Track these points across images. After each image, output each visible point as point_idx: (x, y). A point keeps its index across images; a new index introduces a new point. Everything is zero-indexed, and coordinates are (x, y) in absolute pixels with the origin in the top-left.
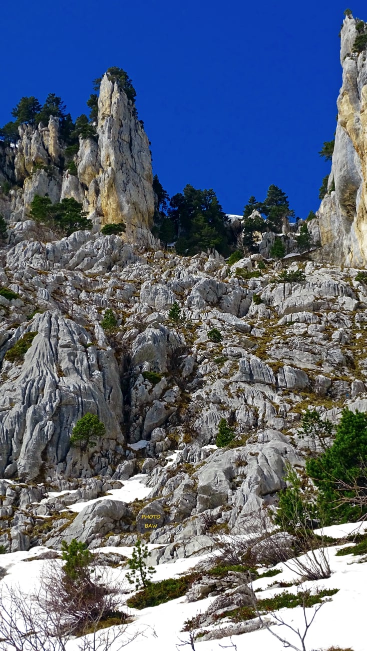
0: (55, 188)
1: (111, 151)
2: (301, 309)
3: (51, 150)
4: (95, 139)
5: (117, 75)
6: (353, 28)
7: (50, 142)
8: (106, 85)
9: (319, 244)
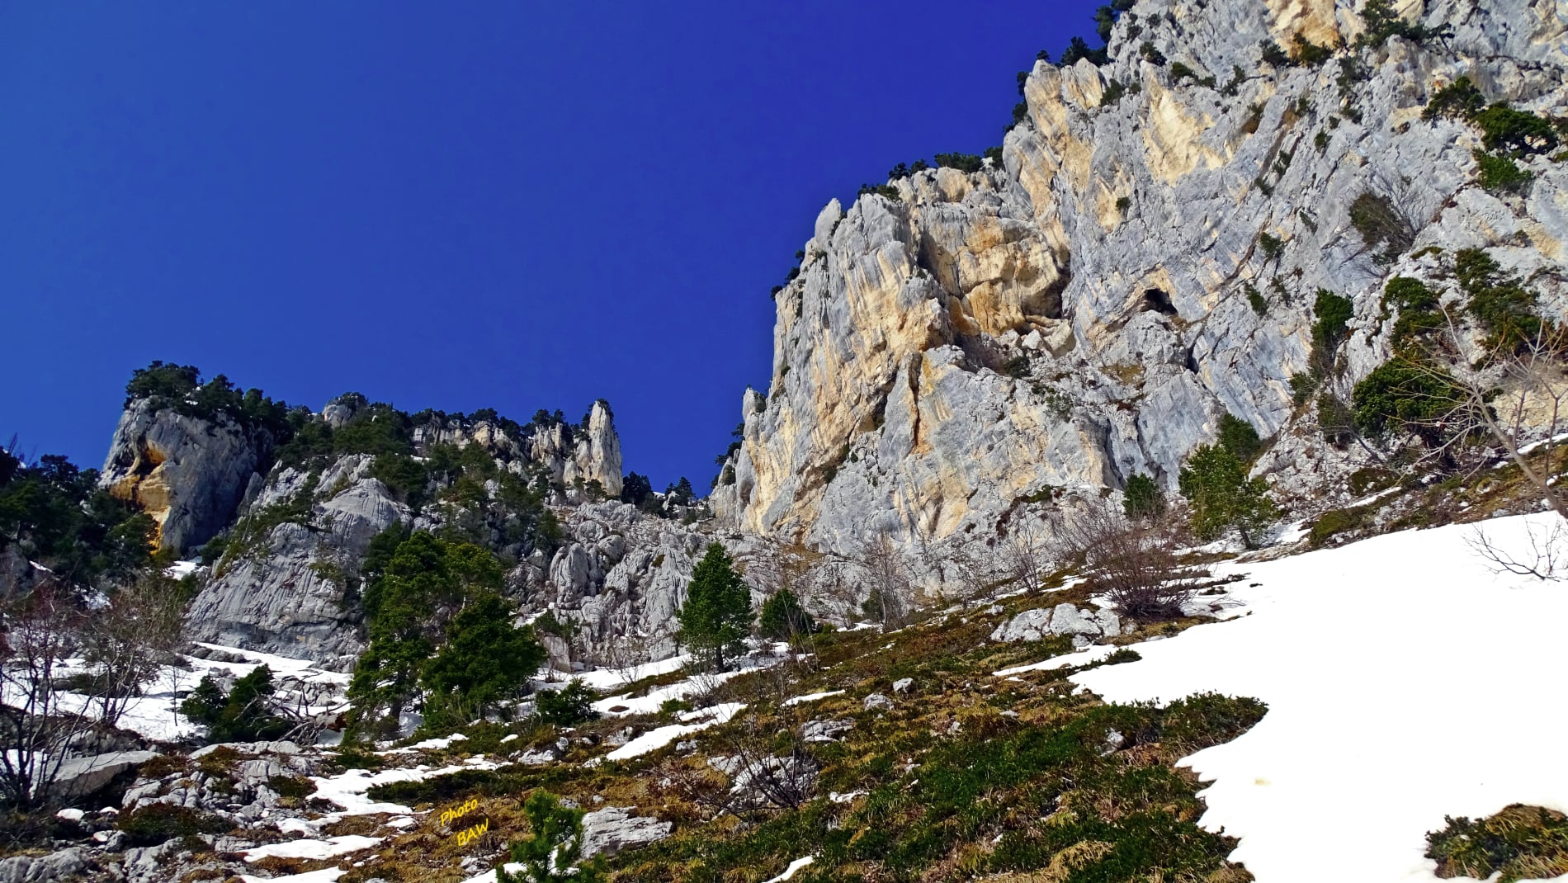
0: (559, 469)
1: (601, 450)
2: (745, 554)
3: (557, 444)
4: (589, 441)
5: (603, 403)
6: (752, 396)
7: (557, 437)
8: (597, 410)
9: (714, 516)
